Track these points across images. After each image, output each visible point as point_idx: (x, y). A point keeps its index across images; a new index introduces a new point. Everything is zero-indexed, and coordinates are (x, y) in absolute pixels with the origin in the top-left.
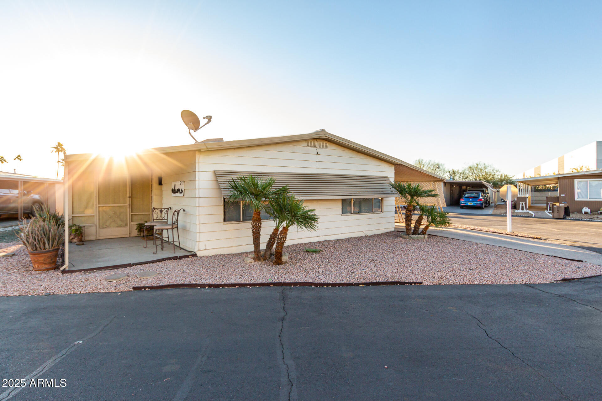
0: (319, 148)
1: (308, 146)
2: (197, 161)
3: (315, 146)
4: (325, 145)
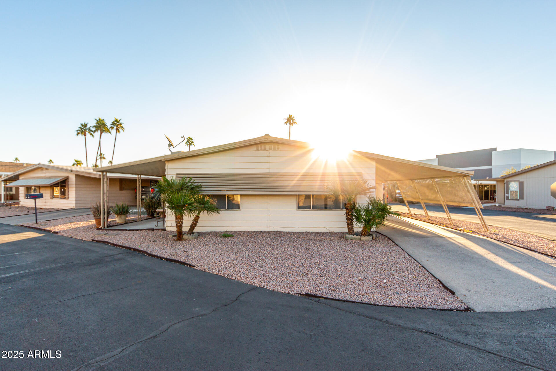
0: (269, 150)
1: (257, 150)
2: (166, 168)
3: (265, 149)
4: (276, 147)
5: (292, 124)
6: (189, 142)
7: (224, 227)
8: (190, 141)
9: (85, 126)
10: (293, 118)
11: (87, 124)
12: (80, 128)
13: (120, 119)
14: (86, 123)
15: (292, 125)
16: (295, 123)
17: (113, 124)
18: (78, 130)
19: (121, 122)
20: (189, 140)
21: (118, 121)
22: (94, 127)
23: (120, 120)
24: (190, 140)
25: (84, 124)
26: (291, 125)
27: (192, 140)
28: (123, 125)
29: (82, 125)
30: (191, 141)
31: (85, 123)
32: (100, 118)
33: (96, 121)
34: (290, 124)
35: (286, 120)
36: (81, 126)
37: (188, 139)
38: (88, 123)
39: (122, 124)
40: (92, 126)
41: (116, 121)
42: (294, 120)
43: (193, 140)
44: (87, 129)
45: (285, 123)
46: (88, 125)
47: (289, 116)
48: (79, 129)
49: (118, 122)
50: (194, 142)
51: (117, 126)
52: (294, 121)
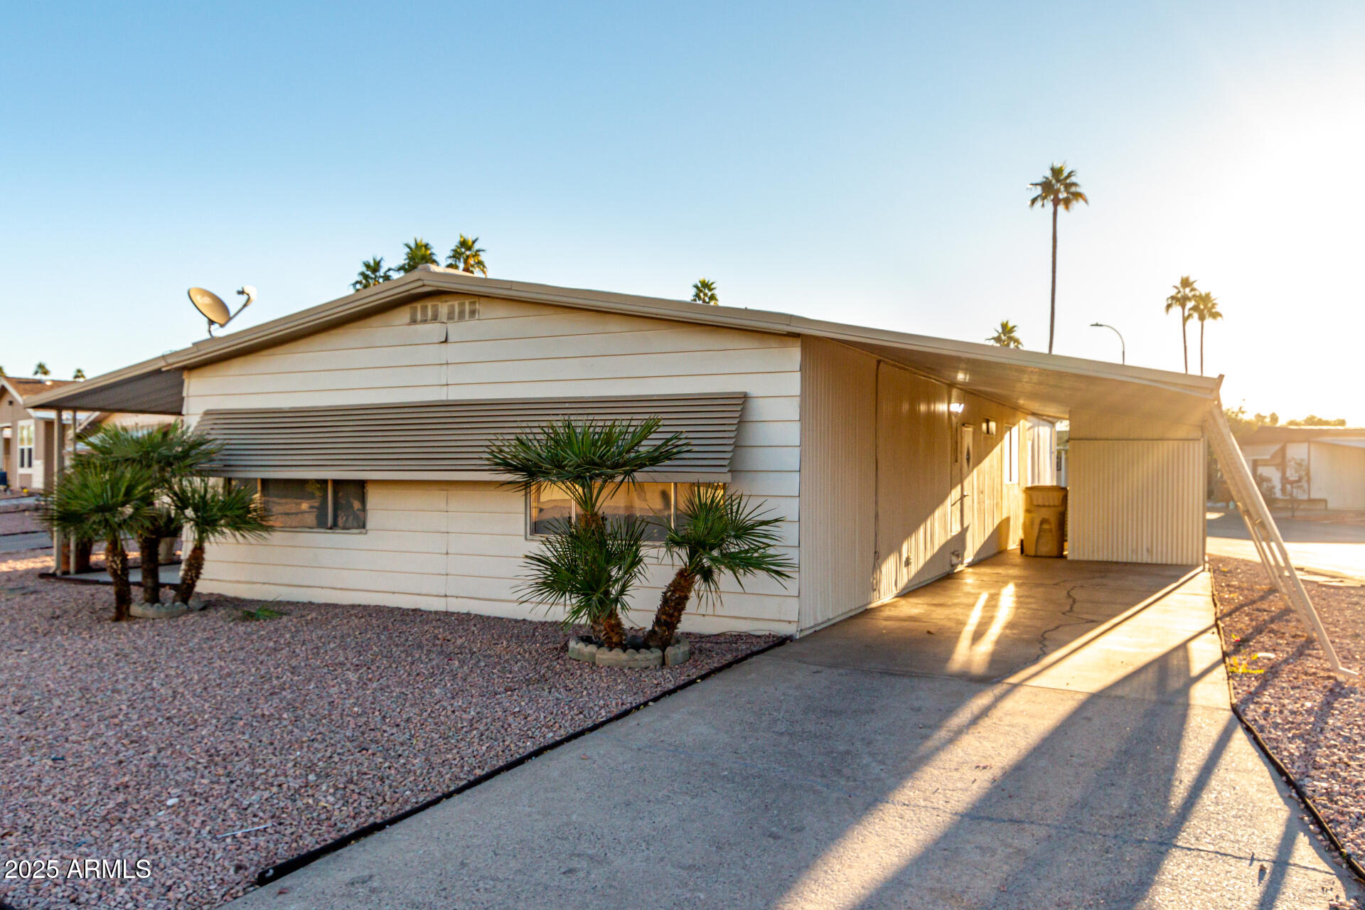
0: (446, 319)
1: (414, 321)
4: (467, 308)
5: (1067, 202)
6: (700, 299)
7: (322, 588)
8: (705, 295)
9: (375, 267)
10: (1069, 175)
11: (379, 262)
12: (363, 274)
13: (474, 239)
14: (378, 259)
15: (1067, 207)
16: (1078, 195)
17: (456, 255)
18: (357, 282)
19: (476, 247)
20: (701, 291)
21: (470, 243)
22: (400, 269)
23: (474, 242)
24: (707, 291)
25: (372, 263)
26: (1061, 208)
27: (710, 290)
28: (483, 257)
29: (367, 266)
30: (709, 294)
31: (374, 260)
32: (418, 241)
33: (408, 250)
34: (1056, 202)
35: (1039, 191)
36: (364, 269)
37: (696, 287)
38: (382, 259)
39: (481, 253)
40: (393, 267)
41: (464, 244)
42: (1075, 184)
43: (715, 292)
44: (381, 277)
45: (1034, 201)
46: (382, 264)
47: (1053, 170)
48: (360, 278)
49: (469, 248)
50: (718, 297)
51: (466, 262)
52: (1073, 189)
